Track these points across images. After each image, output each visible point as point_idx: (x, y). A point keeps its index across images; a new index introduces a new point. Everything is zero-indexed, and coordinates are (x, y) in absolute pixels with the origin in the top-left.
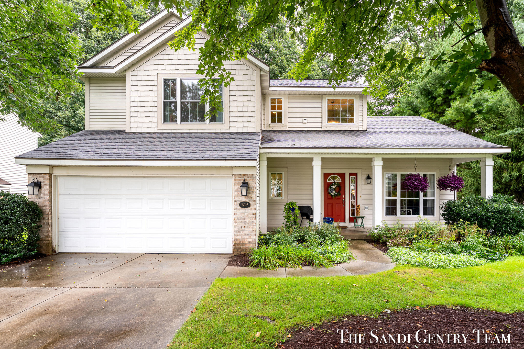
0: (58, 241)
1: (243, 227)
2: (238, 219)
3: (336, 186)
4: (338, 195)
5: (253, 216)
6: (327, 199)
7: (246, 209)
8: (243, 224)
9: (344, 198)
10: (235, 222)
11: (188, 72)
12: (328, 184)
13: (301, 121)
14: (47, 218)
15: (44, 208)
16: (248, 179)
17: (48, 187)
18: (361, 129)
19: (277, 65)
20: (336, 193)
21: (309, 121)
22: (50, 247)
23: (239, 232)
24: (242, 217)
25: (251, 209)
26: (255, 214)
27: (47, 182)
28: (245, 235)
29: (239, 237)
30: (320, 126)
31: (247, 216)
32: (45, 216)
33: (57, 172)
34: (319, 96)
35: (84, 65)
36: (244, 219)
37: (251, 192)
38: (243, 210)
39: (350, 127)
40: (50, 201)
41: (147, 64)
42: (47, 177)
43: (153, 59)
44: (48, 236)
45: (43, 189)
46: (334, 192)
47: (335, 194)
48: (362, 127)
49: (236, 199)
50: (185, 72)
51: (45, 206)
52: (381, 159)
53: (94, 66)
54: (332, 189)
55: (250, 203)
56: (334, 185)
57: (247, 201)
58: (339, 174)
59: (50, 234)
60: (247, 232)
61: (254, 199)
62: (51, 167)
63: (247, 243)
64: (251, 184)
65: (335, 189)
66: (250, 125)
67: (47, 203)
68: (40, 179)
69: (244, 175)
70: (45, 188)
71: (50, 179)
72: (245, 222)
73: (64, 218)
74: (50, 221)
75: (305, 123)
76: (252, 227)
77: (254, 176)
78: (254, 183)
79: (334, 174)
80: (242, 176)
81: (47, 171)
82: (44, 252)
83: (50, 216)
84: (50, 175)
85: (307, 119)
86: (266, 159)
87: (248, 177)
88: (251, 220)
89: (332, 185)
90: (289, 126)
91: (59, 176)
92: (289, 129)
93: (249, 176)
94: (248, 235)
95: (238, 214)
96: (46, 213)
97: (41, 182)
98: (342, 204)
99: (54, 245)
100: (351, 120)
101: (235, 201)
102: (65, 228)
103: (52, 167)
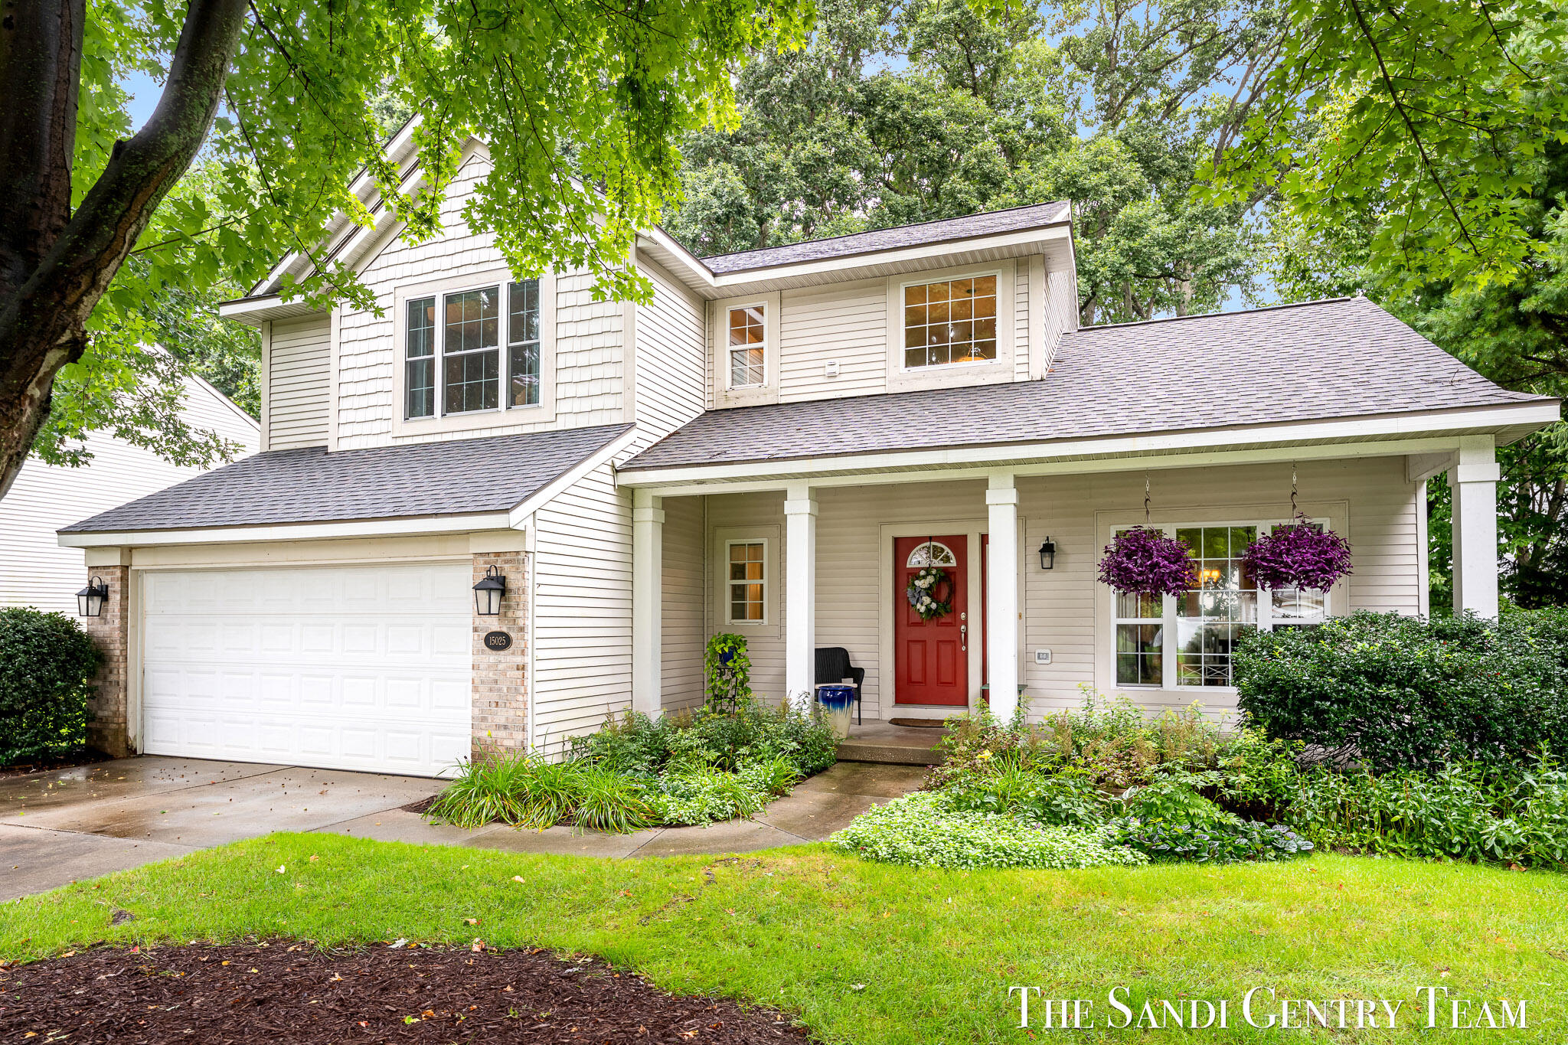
0: (143, 726)
1: (494, 705)
2: (482, 682)
3: (930, 579)
4: (942, 611)
5: (517, 672)
6: (908, 625)
7: (502, 652)
8: (494, 696)
9: (966, 622)
10: (475, 689)
11: (462, 271)
12: (909, 574)
13: (820, 372)
14: (115, 672)
15: (112, 647)
16: (506, 566)
17: (118, 597)
18: (1024, 378)
19: (967, 174)
20: (934, 606)
21: (844, 369)
22: (121, 739)
23: (484, 719)
24: (491, 675)
25: (513, 654)
26: (523, 668)
27: (117, 586)
28: (498, 727)
29: (484, 734)
30: (881, 382)
31: (504, 673)
32: (113, 665)
33: (139, 562)
34: (875, 282)
35: (255, 294)
36: (496, 682)
37: (513, 603)
38: (493, 657)
39: (982, 372)
40: (124, 630)
41: (375, 266)
42: (118, 573)
43: (387, 251)
44: (116, 713)
45: (111, 602)
46: (927, 600)
47: (928, 609)
48: (1024, 368)
49: (477, 624)
50: (453, 273)
51: (113, 642)
52: (1011, 482)
53: (272, 293)
54: (918, 590)
55: (512, 635)
56: (924, 577)
57: (504, 630)
58: (948, 540)
59: (121, 709)
60: (503, 721)
61: (521, 623)
62: (126, 552)
63: (502, 750)
64: (513, 581)
65: (930, 591)
66: (609, 402)
67: (117, 635)
68: (107, 580)
69: (498, 554)
70: (115, 598)
71: (124, 579)
72: (500, 690)
73: (154, 671)
74: (122, 677)
75: (832, 376)
76: (514, 705)
77: (521, 557)
78: (520, 576)
79: (931, 539)
80: (492, 557)
81: (115, 559)
82: (109, 751)
83: (122, 665)
84: (125, 569)
85: (837, 361)
86: (650, 503)
87: (506, 562)
88: (514, 686)
89: (918, 578)
90: (784, 392)
91: (146, 571)
92: (783, 401)
93: (508, 557)
94: (506, 727)
95: (481, 667)
96: (115, 659)
97: (107, 586)
98: (958, 644)
99: (131, 734)
100: (988, 351)
101: (475, 630)
102: (154, 694)
103: (129, 550)
